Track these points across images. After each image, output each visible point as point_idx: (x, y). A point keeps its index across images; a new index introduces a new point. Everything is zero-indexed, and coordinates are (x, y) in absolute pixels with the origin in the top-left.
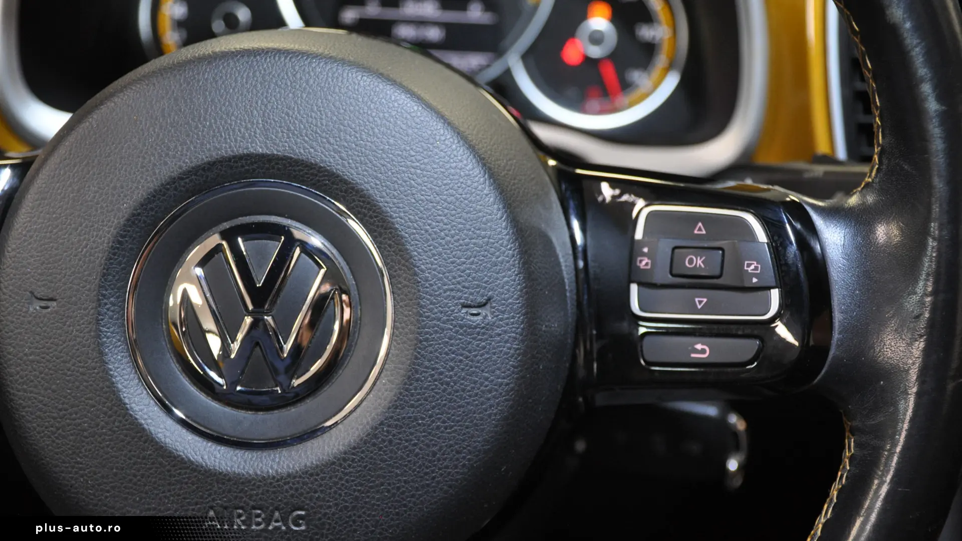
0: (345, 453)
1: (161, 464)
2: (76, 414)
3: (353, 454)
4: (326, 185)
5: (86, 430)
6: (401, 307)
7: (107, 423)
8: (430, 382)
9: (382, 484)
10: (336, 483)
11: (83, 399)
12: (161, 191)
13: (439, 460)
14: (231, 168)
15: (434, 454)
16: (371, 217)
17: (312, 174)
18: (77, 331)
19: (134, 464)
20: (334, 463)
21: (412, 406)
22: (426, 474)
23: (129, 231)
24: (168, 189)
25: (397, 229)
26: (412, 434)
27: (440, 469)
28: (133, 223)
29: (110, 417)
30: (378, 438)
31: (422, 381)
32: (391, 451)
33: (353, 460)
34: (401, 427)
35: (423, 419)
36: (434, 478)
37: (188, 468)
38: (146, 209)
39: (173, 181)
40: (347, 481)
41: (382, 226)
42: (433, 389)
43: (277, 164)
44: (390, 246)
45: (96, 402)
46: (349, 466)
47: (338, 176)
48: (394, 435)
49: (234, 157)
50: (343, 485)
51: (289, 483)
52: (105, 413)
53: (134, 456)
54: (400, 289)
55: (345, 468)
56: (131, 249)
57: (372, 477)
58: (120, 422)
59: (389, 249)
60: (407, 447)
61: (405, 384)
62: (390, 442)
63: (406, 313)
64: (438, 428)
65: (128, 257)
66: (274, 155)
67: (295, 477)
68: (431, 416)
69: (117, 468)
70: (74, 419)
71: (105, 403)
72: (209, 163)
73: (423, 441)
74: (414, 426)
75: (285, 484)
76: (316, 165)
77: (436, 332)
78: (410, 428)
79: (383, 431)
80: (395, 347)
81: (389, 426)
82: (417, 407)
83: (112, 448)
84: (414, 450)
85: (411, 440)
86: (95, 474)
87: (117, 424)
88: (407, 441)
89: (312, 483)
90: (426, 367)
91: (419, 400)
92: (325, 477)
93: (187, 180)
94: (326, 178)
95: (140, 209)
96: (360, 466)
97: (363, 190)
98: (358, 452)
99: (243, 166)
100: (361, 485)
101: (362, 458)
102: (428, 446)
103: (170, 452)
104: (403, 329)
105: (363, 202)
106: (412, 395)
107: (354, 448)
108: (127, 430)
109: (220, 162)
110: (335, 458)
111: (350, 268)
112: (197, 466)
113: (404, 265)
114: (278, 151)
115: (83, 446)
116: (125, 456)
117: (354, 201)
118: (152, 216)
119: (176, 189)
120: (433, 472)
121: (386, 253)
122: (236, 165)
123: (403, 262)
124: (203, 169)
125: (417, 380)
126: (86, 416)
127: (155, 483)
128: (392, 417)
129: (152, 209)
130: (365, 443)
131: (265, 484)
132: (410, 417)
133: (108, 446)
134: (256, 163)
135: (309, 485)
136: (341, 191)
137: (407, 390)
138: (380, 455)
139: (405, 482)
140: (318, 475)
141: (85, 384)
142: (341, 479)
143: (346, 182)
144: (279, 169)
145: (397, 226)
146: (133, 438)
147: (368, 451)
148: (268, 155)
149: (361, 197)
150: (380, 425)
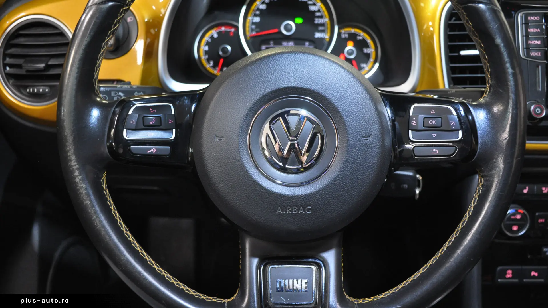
0: (324, 187)
1: (262, 192)
2: (232, 176)
3: (327, 187)
4: (315, 97)
5: (235, 181)
6: (342, 138)
7: (243, 179)
8: (352, 162)
9: (337, 197)
10: (322, 197)
11: (235, 171)
12: (259, 99)
13: (355, 189)
14: (283, 92)
15: (354, 187)
16: (331, 108)
17: (311, 93)
18: (232, 147)
19: (253, 192)
20: (320, 190)
21: (347, 171)
22: (351, 193)
23: (249, 113)
24: (262, 99)
25: (340, 111)
26: (346, 180)
27: (355, 192)
28: (250, 110)
29: (244, 176)
30: (335, 182)
31: (350, 162)
32: (340, 186)
33: (327, 189)
34: (343, 178)
35: (350, 175)
36: (353, 195)
37: (271, 193)
38: (254, 106)
39: (264, 96)
40: (325, 196)
41: (335, 111)
42: (353, 165)
43: (299, 90)
44: (338, 117)
45: (239, 171)
46: (326, 191)
47: (320, 94)
48: (341, 181)
49: (284, 88)
50: (324, 197)
51: (305, 197)
52: (242, 175)
53: (252, 189)
54: (341, 132)
55: (324, 192)
56: (249, 120)
57: (333, 195)
58: (248, 178)
59: (337, 118)
60: (345, 184)
61: (344, 163)
62: (339, 183)
63: (344, 140)
64: (355, 178)
65: (248, 122)
66: (297, 87)
67: (308, 195)
68: (353, 174)
69: (247, 194)
70: (232, 177)
71: (242, 172)
72: (276, 90)
73: (350, 182)
74: (347, 178)
75: (304, 198)
76: (312, 90)
77: (354, 146)
78: (346, 178)
79: (337, 179)
80: (340, 151)
81: (339, 178)
82: (348, 171)
83: (245, 187)
84: (347, 185)
85: (346, 182)
86: (239, 196)
87: (246, 179)
88: (345, 182)
89: (313, 197)
90: (351, 158)
91: (349, 169)
92: (318, 195)
93: (268, 96)
94: (316, 94)
95: (252, 106)
96: (329, 191)
97: (328, 99)
98: (329, 186)
99: (287, 91)
100: (330, 197)
101: (330, 188)
102: (351, 184)
103: (265, 188)
104: (343, 145)
105: (329, 102)
106: (347, 167)
107: (327, 185)
108: (250, 180)
109: (280, 89)
110: (321, 189)
111: (323, 125)
112: (274, 192)
113: (343, 124)
114: (299, 86)
115: (235, 186)
116: (250, 189)
117: (325, 102)
118: (256, 108)
119: (264, 99)
120: (353, 192)
121: (336, 120)
122: (285, 90)
123: (342, 122)
124: (274, 92)
125: (348, 162)
126: (236, 176)
127: (260, 198)
128: (340, 175)
129: (256, 106)
130: (331, 183)
131: (298, 198)
132: (346, 175)
133: (243, 186)
134: (291, 90)
135: (313, 198)
136: (321, 99)
137: (345, 165)
138: (336, 187)
139: (344, 196)
140: (315, 194)
141: (235, 165)
142: (323, 196)
143: (323, 96)
144: (299, 92)
145: (340, 110)
146: (252, 183)
147: (332, 186)
148: (296, 87)
149: (328, 101)
150: (336, 177)
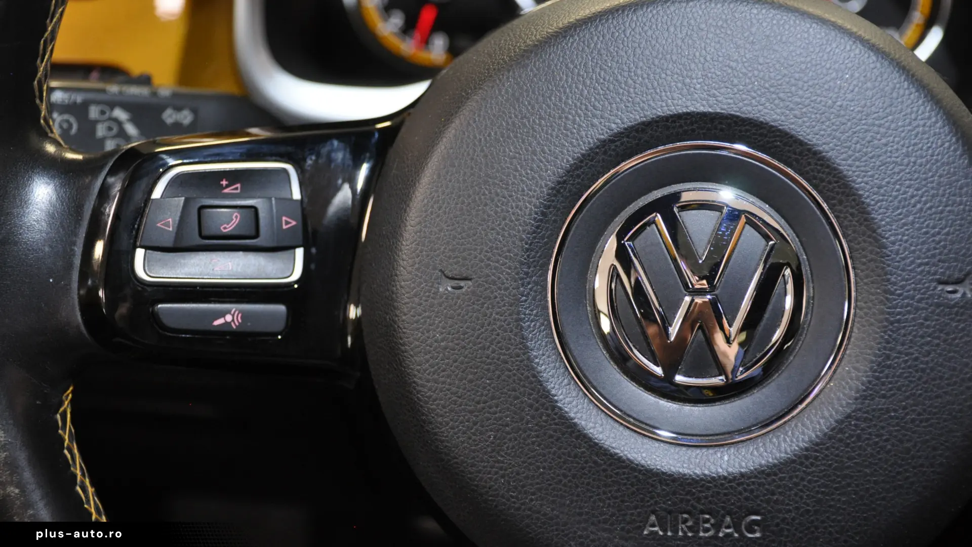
0: (807, 449)
1: (595, 462)
2: (497, 407)
3: (816, 451)
4: (776, 147)
5: (507, 425)
6: (866, 284)
7: (533, 417)
8: (903, 369)
9: (849, 485)
10: (796, 484)
11: (505, 390)
12: (589, 155)
13: (913, 458)
14: (668, 128)
15: (908, 450)
16: (830, 183)
17: (761, 135)
18: (497, 314)
19: (564, 463)
20: (793, 461)
21: (884, 396)
22: (898, 473)
23: (553, 201)
24: (597, 153)
25: (861, 196)
26: (883, 428)
27: (914, 468)
28: (558, 191)
29: (537, 410)
30: (845, 433)
31: (894, 368)
32: (860, 447)
33: (816, 458)
34: (871, 420)
35: (895, 411)
36: (908, 478)
37: (626, 467)
38: (572, 176)
39: (604, 143)
40: (809, 482)
41: (843, 193)
42: (906, 377)
43: (721, 123)
44: (852, 215)
45: (520, 393)
46: (812, 464)
47: (792, 137)
48: (863, 430)
49: (672, 116)
50: (804, 486)
51: (742, 483)
52: (531, 406)
53: (564, 454)
54: (864, 264)
55: (807, 467)
56: (555, 221)
57: (838, 476)
58: (548, 415)
59: (851, 218)
60: (877, 443)
61: (875, 371)
62: (859, 437)
63: (873, 290)
64: (913, 421)
65: (551, 230)
66: (717, 114)
67: (749, 478)
68: (905, 408)
69: (544, 468)
70: (495, 413)
71: (530, 394)
72: (643, 123)
73: (896, 437)
74: (886, 420)
75: (739, 485)
76: (767, 124)
77: (909, 312)
78: (881, 422)
79: (850, 425)
80: (859, 329)
81: (857, 419)
82: (890, 397)
83: (539, 445)
84: (885, 446)
85: (883, 435)
86: (518, 474)
87: (544, 418)
88: (877, 436)
89: (769, 484)
90: (900, 352)
91: (891, 389)
92: (785, 477)
93: (618, 143)
94: (777, 139)
95: (565, 176)
96: (824, 465)
97: (821, 152)
98: (821, 448)
99: (681, 126)
100: (826, 486)
101: (827, 456)
102: (901, 441)
103: (606, 450)
104: (870, 308)
105: (822, 165)
106: (883, 384)
107: (817, 444)
108: (556, 424)
109: (657, 122)
110: (795, 455)
111: (800, 241)
112: (637, 465)
113: (869, 237)
114: (722, 109)
115: (505, 443)
116: (554, 454)
117: (809, 164)
118: (578, 183)
119: (605, 153)
120: (906, 471)
121: (846, 223)
122: (674, 125)
123: (869, 233)
124: (637, 131)
125: (889, 367)
126: (508, 409)
127: (588, 484)
128: (860, 410)
129: (578, 176)
130: (830, 438)
131: (715, 486)
132: (882, 409)
133: (533, 443)
134: (696, 122)
135: (767, 487)
136: (795, 153)
137: (878, 378)
138: (848, 452)
139: (875, 482)
140: (776, 475)
141: (506, 373)
142: (803, 479)
143: (801, 143)
144: (722, 130)
145: (861, 192)
146: (563, 434)
147: (834, 448)
148: (710, 113)
149: (819, 160)
150: (847, 417)
